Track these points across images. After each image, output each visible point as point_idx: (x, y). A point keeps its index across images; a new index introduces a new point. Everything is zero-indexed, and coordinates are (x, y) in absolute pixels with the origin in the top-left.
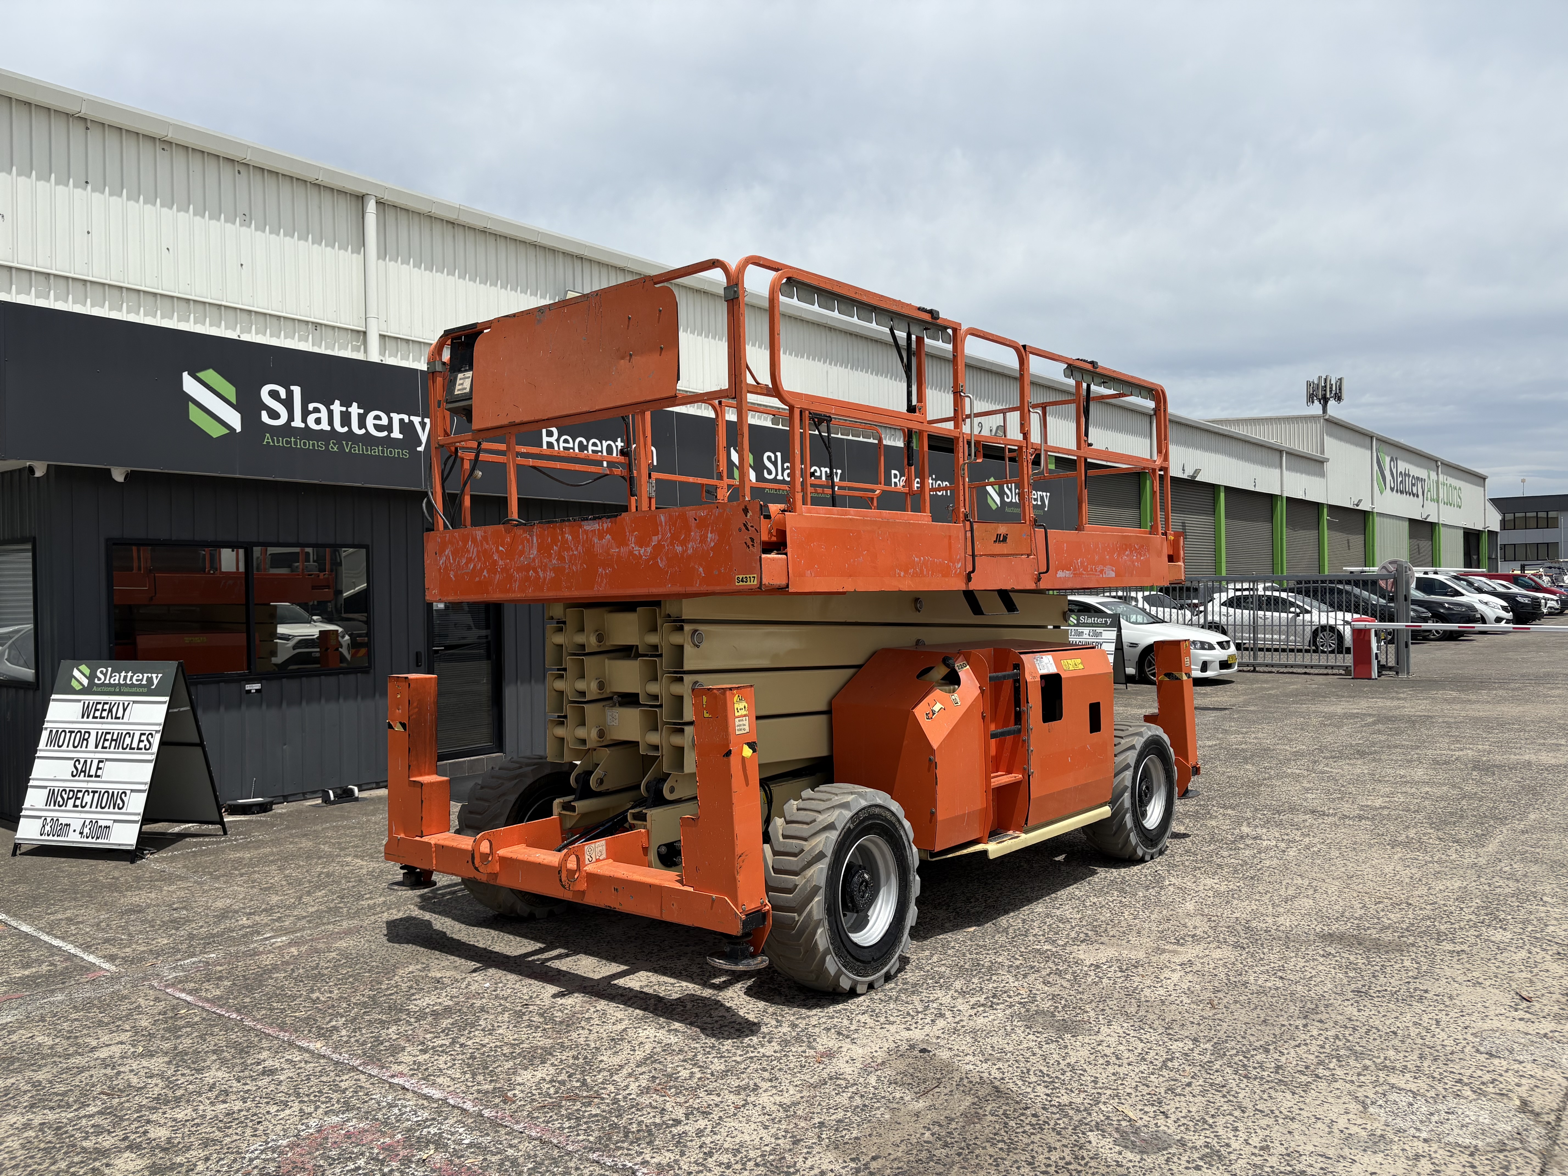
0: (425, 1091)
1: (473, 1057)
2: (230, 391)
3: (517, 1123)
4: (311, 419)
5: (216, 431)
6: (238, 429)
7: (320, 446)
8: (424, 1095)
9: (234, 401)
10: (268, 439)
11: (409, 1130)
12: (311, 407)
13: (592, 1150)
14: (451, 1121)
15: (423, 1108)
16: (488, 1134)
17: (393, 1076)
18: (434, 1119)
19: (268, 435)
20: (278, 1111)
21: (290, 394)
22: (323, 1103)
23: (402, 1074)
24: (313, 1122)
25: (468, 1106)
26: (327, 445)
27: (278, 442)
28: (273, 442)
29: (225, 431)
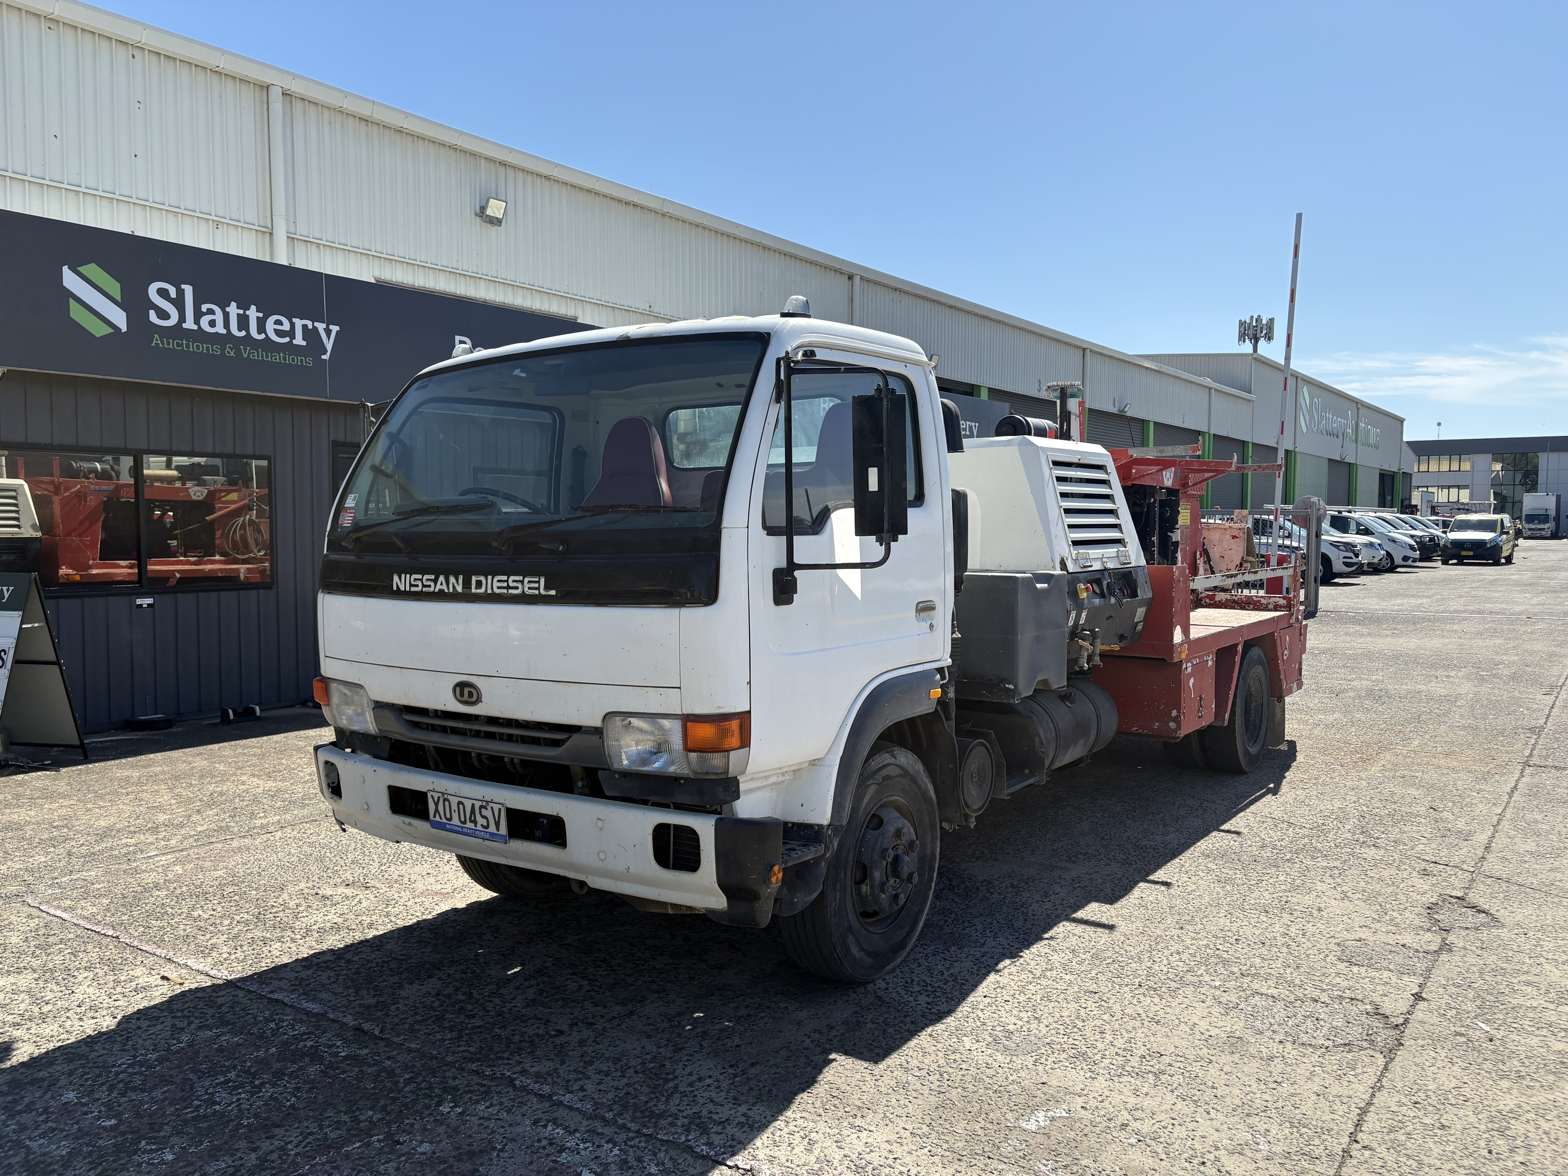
0: (305, 1005)
1: (357, 972)
2: (114, 287)
3: (398, 1035)
4: (204, 321)
5: (99, 330)
6: (124, 329)
7: (216, 350)
8: (304, 1009)
9: (119, 299)
10: (156, 340)
11: (285, 1043)
12: (204, 307)
13: (472, 1060)
14: (328, 1035)
15: (302, 1022)
16: (367, 1047)
17: (272, 992)
18: (312, 1033)
19: (156, 336)
20: (149, 1026)
21: (181, 293)
22: (196, 1018)
23: (281, 989)
24: (185, 1038)
25: (349, 1020)
26: (223, 350)
27: (168, 344)
28: (163, 344)
29: (111, 331)
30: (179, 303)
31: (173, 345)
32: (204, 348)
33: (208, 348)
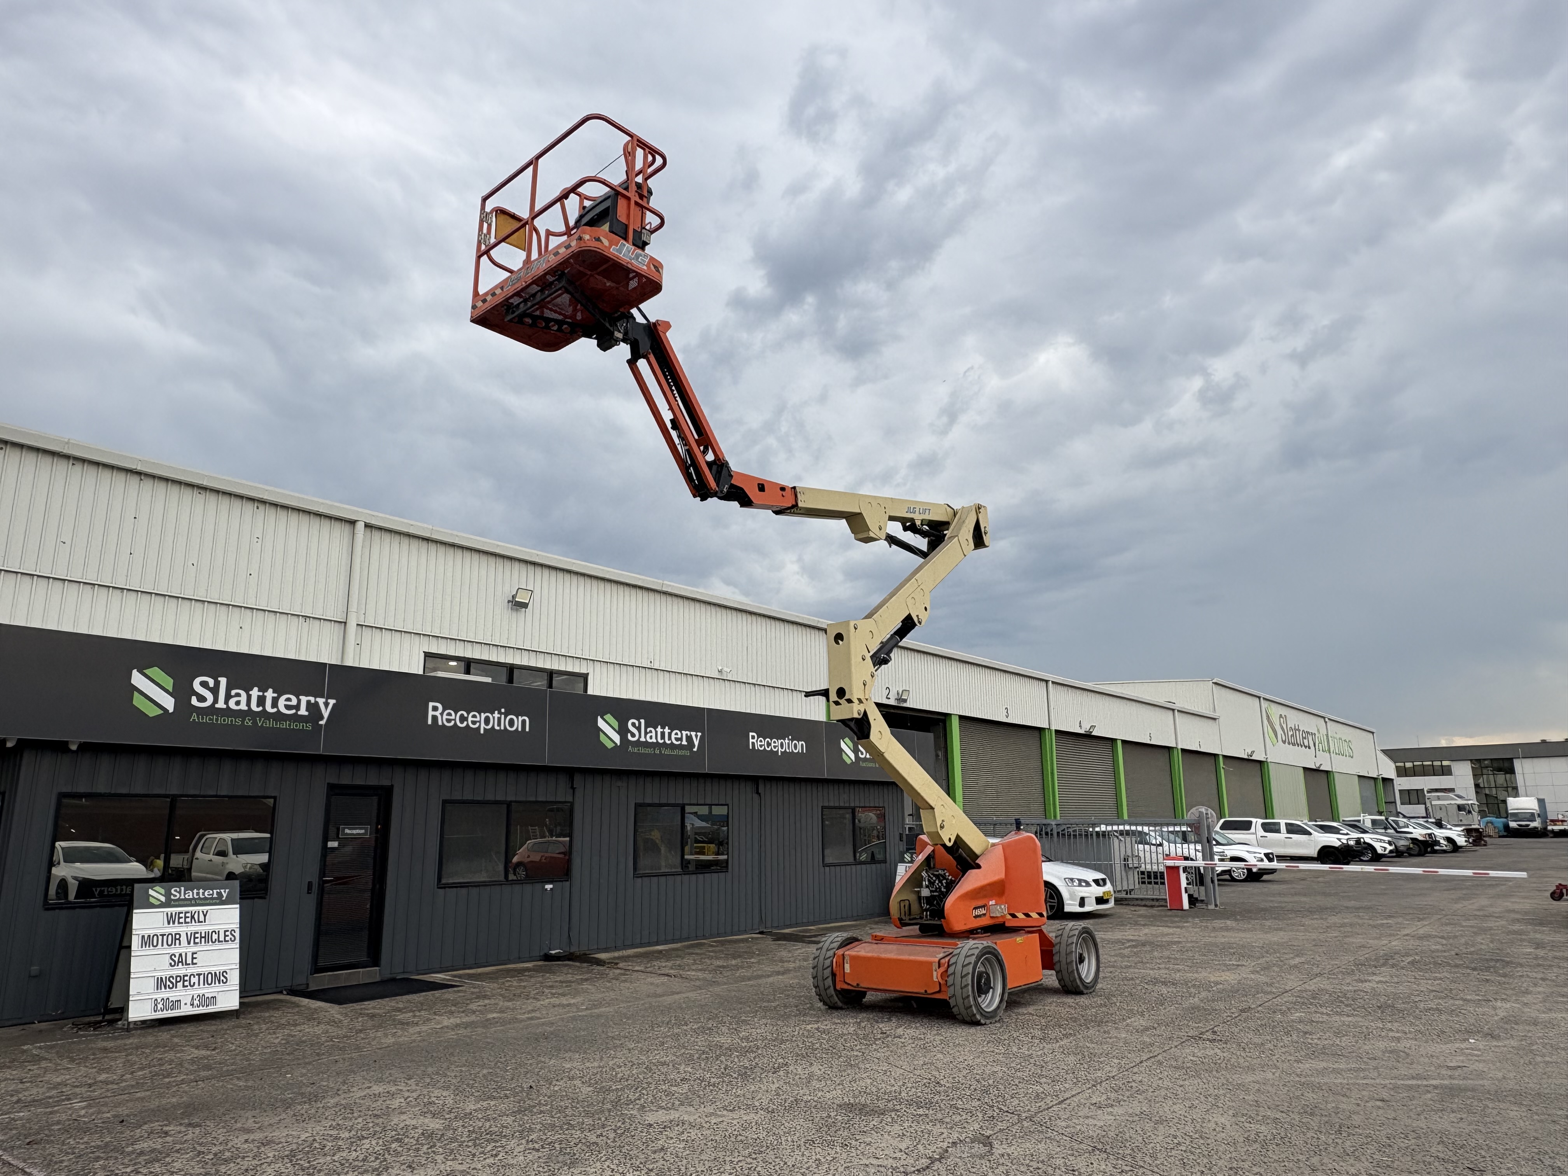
2: (169, 683)
4: (232, 704)
5: (153, 712)
6: (171, 710)
7: (239, 722)
9: (171, 690)
10: (194, 716)
12: (233, 692)
19: (195, 714)
21: (217, 684)
26: (243, 722)
27: (203, 719)
28: (198, 719)
29: (160, 712)
30: (215, 691)
31: (206, 719)
32: (228, 721)
33: (232, 721)
